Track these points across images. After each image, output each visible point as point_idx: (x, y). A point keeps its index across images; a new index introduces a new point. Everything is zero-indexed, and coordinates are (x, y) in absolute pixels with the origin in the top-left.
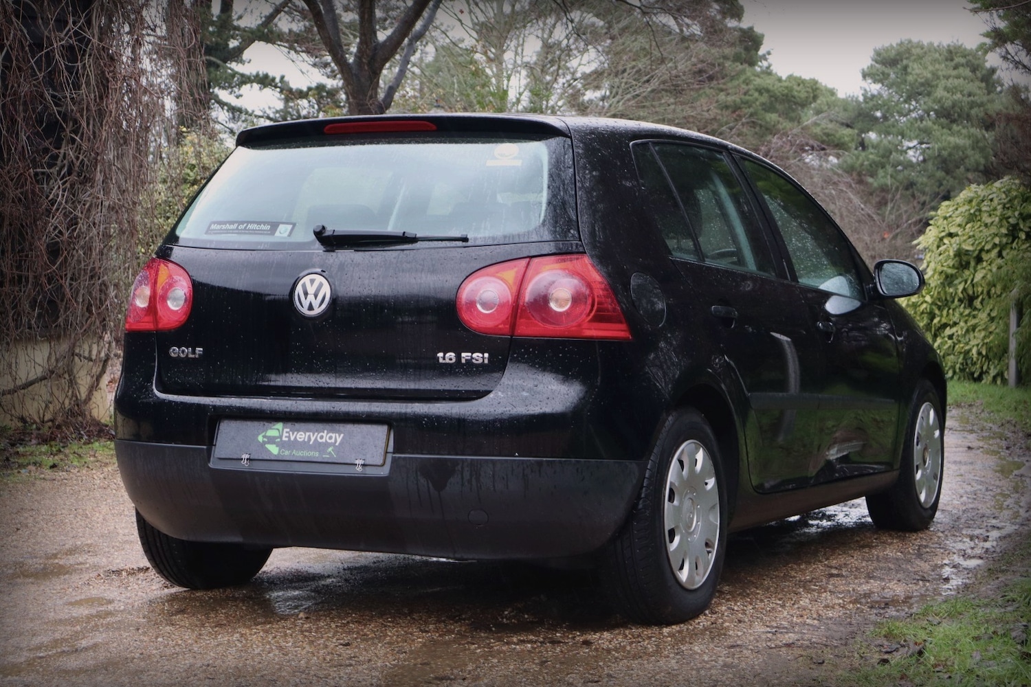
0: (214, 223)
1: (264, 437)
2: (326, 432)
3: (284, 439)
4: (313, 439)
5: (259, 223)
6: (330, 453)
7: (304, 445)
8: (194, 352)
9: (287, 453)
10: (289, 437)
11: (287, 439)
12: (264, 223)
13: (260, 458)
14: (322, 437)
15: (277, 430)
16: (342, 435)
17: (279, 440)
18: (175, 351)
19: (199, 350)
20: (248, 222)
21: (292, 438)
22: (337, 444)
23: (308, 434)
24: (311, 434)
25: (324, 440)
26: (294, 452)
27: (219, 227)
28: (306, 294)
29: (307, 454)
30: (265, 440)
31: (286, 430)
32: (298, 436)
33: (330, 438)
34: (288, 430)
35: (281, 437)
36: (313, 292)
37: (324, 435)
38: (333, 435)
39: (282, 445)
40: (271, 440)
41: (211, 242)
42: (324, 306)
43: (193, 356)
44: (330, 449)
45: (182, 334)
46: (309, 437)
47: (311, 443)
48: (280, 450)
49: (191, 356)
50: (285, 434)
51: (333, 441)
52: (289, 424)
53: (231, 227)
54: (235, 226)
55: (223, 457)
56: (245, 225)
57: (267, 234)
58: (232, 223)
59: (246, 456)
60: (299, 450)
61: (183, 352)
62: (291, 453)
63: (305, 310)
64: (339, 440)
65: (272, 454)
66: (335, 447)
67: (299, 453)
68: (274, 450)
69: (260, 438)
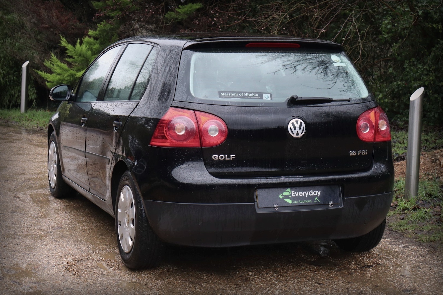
0: (222, 92)
1: (282, 196)
2: (312, 191)
3: (293, 196)
4: (307, 195)
5: (251, 93)
6: (317, 200)
7: (303, 198)
8: (229, 157)
9: (296, 202)
10: (295, 195)
11: (294, 196)
12: (254, 93)
13: (284, 206)
14: (311, 193)
15: (287, 192)
16: (320, 192)
17: (290, 196)
18: (215, 157)
19: (233, 156)
20: (244, 92)
21: (297, 195)
22: (319, 196)
23: (304, 192)
24: (306, 192)
25: (312, 195)
27: (226, 94)
29: (306, 202)
30: (283, 197)
31: (292, 192)
32: (299, 194)
33: (315, 193)
34: (294, 191)
35: (291, 195)
36: (298, 127)
37: (312, 192)
38: (316, 192)
39: (292, 199)
40: (287, 197)
41: (228, 102)
42: (303, 133)
43: (229, 159)
44: (316, 198)
45: (219, 149)
46: (305, 193)
47: (307, 196)
48: (292, 202)
49: (226, 159)
50: (293, 194)
51: (316, 194)
52: (294, 189)
53: (234, 95)
54: (237, 94)
55: (263, 207)
56: (242, 94)
57: (258, 99)
58: (233, 92)
59: (277, 206)
60: (301, 200)
61: (222, 157)
62: (298, 202)
63: (294, 136)
64: (319, 194)
65: (289, 203)
66: (318, 197)
67: (303, 202)
68: (289, 201)
69: (280, 196)
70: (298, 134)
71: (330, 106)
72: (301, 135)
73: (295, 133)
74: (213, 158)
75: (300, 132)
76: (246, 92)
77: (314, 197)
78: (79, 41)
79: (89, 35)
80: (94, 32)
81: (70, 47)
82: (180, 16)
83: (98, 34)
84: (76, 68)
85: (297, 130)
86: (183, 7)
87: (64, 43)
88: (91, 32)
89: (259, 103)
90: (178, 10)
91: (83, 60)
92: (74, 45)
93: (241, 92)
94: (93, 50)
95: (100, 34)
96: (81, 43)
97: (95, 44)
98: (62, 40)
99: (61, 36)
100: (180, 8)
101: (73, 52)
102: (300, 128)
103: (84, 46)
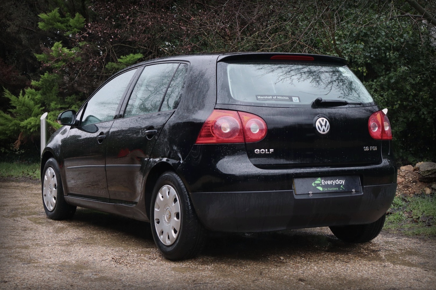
0: (259, 96)
1: (315, 184)
4: (334, 183)
5: (282, 96)
6: (342, 188)
7: (331, 186)
8: (269, 151)
9: (326, 189)
10: (325, 183)
11: (324, 184)
12: (285, 96)
13: (316, 192)
15: (318, 181)
17: (321, 185)
18: (257, 151)
19: (272, 150)
20: (277, 96)
21: (326, 184)
23: (331, 181)
25: (338, 183)
26: (329, 189)
27: (262, 97)
28: (322, 126)
31: (322, 180)
32: (328, 183)
33: (340, 182)
35: (321, 183)
36: (324, 125)
37: (338, 181)
38: (341, 181)
39: (323, 186)
40: (318, 185)
41: (265, 104)
42: (328, 130)
43: (269, 153)
44: (342, 186)
45: (260, 144)
46: (332, 182)
47: (334, 185)
49: (267, 152)
50: (323, 182)
52: (323, 178)
53: (269, 98)
54: (271, 97)
55: (300, 194)
56: (276, 97)
57: (289, 101)
58: (268, 96)
59: (311, 192)
60: (330, 188)
61: (263, 151)
62: (328, 189)
63: (321, 132)
64: (344, 183)
65: (320, 190)
66: (343, 185)
67: (331, 189)
68: (321, 189)
69: (313, 185)
70: (324, 131)
71: (346, 108)
72: (326, 132)
73: (322, 130)
74: (256, 152)
75: (326, 129)
76: (278, 96)
77: (340, 185)
78: (21, 92)
79: (32, 85)
80: (37, 82)
81: (13, 98)
82: (121, 66)
83: (41, 84)
84: (19, 118)
85: (324, 127)
86: (125, 57)
87: (7, 94)
88: (33, 83)
89: (290, 105)
90: (119, 60)
91: (26, 110)
92: (17, 95)
93: (274, 96)
94: (35, 100)
95: (43, 84)
96: (24, 94)
97: (37, 95)
98: (5, 92)
99: (4, 88)
100: (122, 59)
101: (17, 103)
102: (325, 126)
103: (26, 96)
